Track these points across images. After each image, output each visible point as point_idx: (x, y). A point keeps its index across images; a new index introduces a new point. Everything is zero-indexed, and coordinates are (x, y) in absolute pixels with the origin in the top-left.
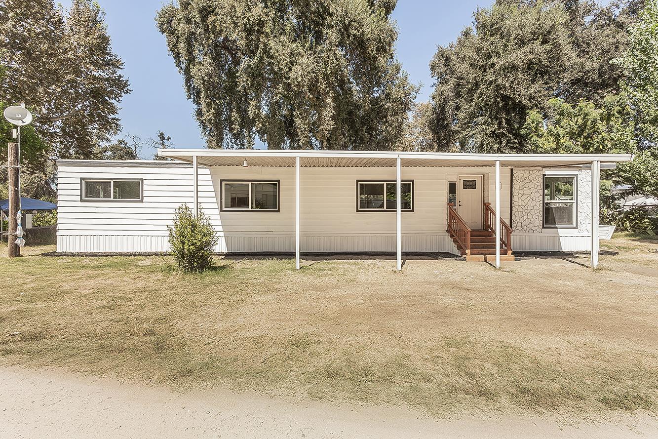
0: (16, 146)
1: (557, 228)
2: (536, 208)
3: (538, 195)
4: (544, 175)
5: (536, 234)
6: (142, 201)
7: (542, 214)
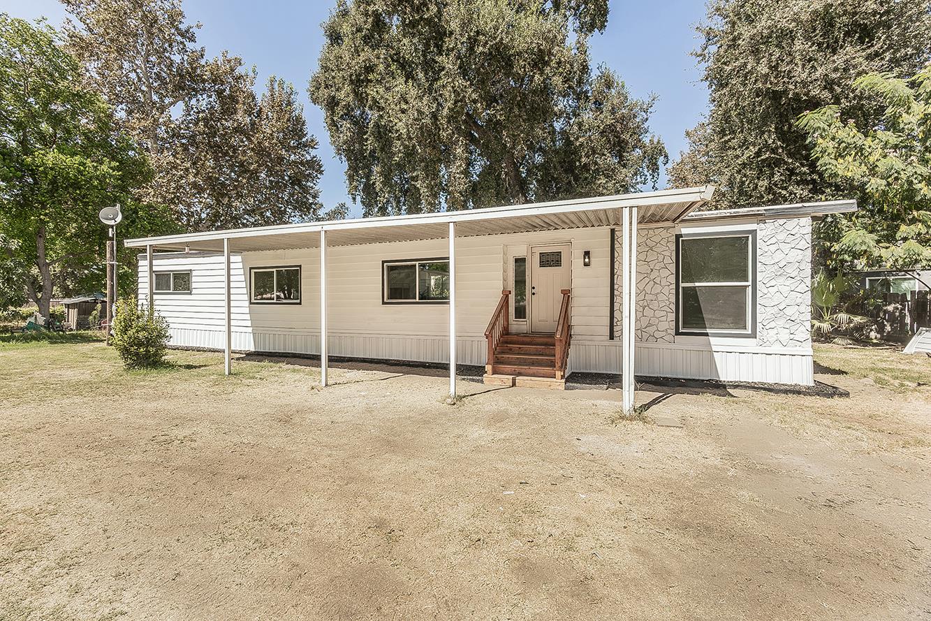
0: (113, 243)
1: (706, 335)
2: (661, 297)
3: (665, 273)
4: (678, 237)
5: (661, 345)
6: (190, 294)
7: (674, 310)
